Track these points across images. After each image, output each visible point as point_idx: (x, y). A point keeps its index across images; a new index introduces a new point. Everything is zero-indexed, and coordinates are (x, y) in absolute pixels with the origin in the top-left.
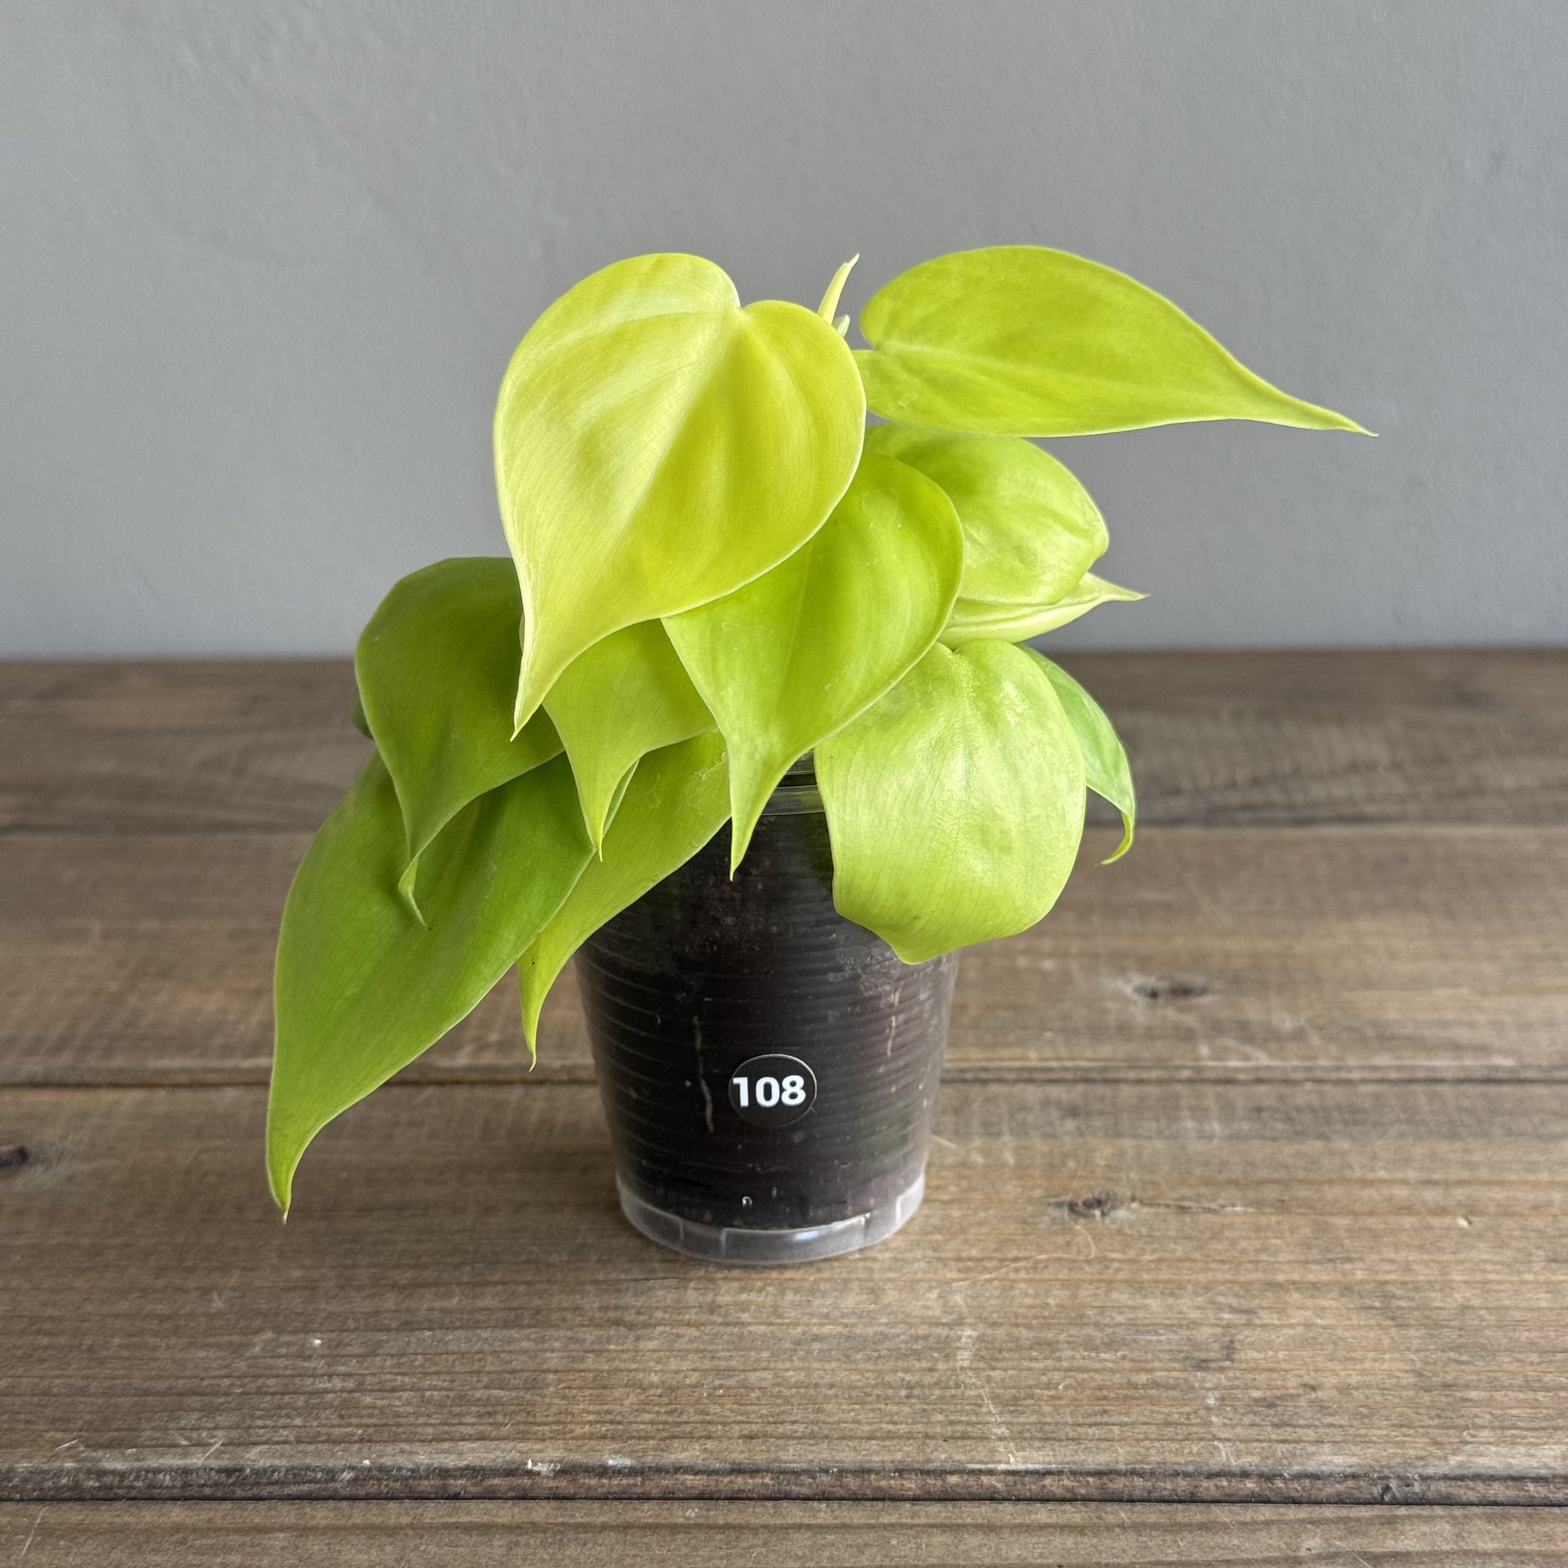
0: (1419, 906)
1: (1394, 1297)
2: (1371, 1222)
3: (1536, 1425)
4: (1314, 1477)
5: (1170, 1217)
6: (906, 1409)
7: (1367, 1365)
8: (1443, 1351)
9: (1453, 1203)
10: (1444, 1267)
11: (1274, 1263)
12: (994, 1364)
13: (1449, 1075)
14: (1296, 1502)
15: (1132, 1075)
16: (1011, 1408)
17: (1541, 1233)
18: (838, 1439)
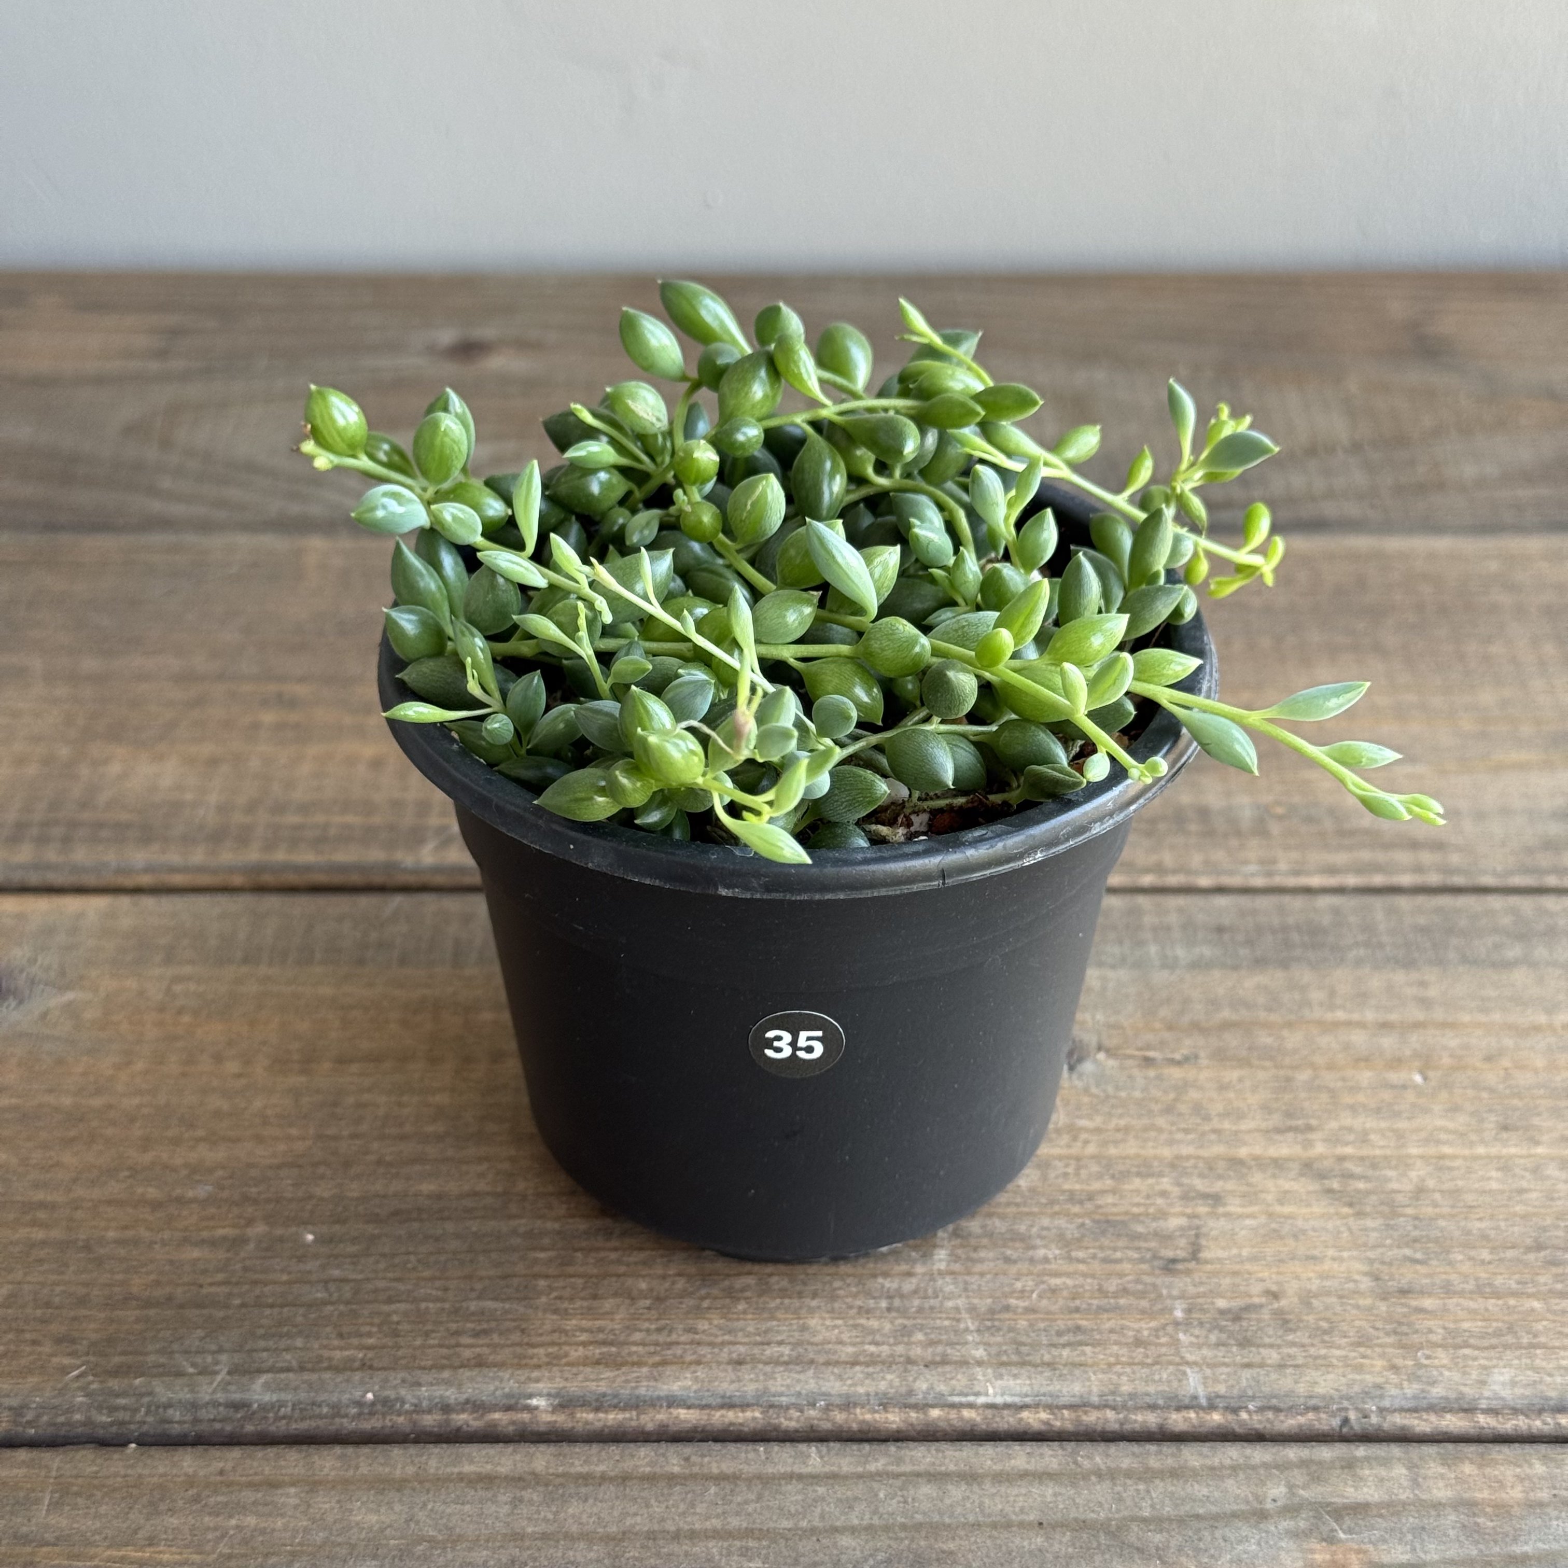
1: (1352, 1176)
2: (1329, 1079)
3: (1486, 1343)
4: (1277, 1410)
5: (1136, 1072)
6: (887, 1327)
7: (1327, 1265)
8: (1399, 1247)
9: (1408, 1052)
10: (1400, 1136)
11: (1236, 1133)
12: (970, 1264)
13: (1406, 880)
14: (1261, 1439)
16: (989, 1323)
17: (1491, 1090)
18: (824, 1364)
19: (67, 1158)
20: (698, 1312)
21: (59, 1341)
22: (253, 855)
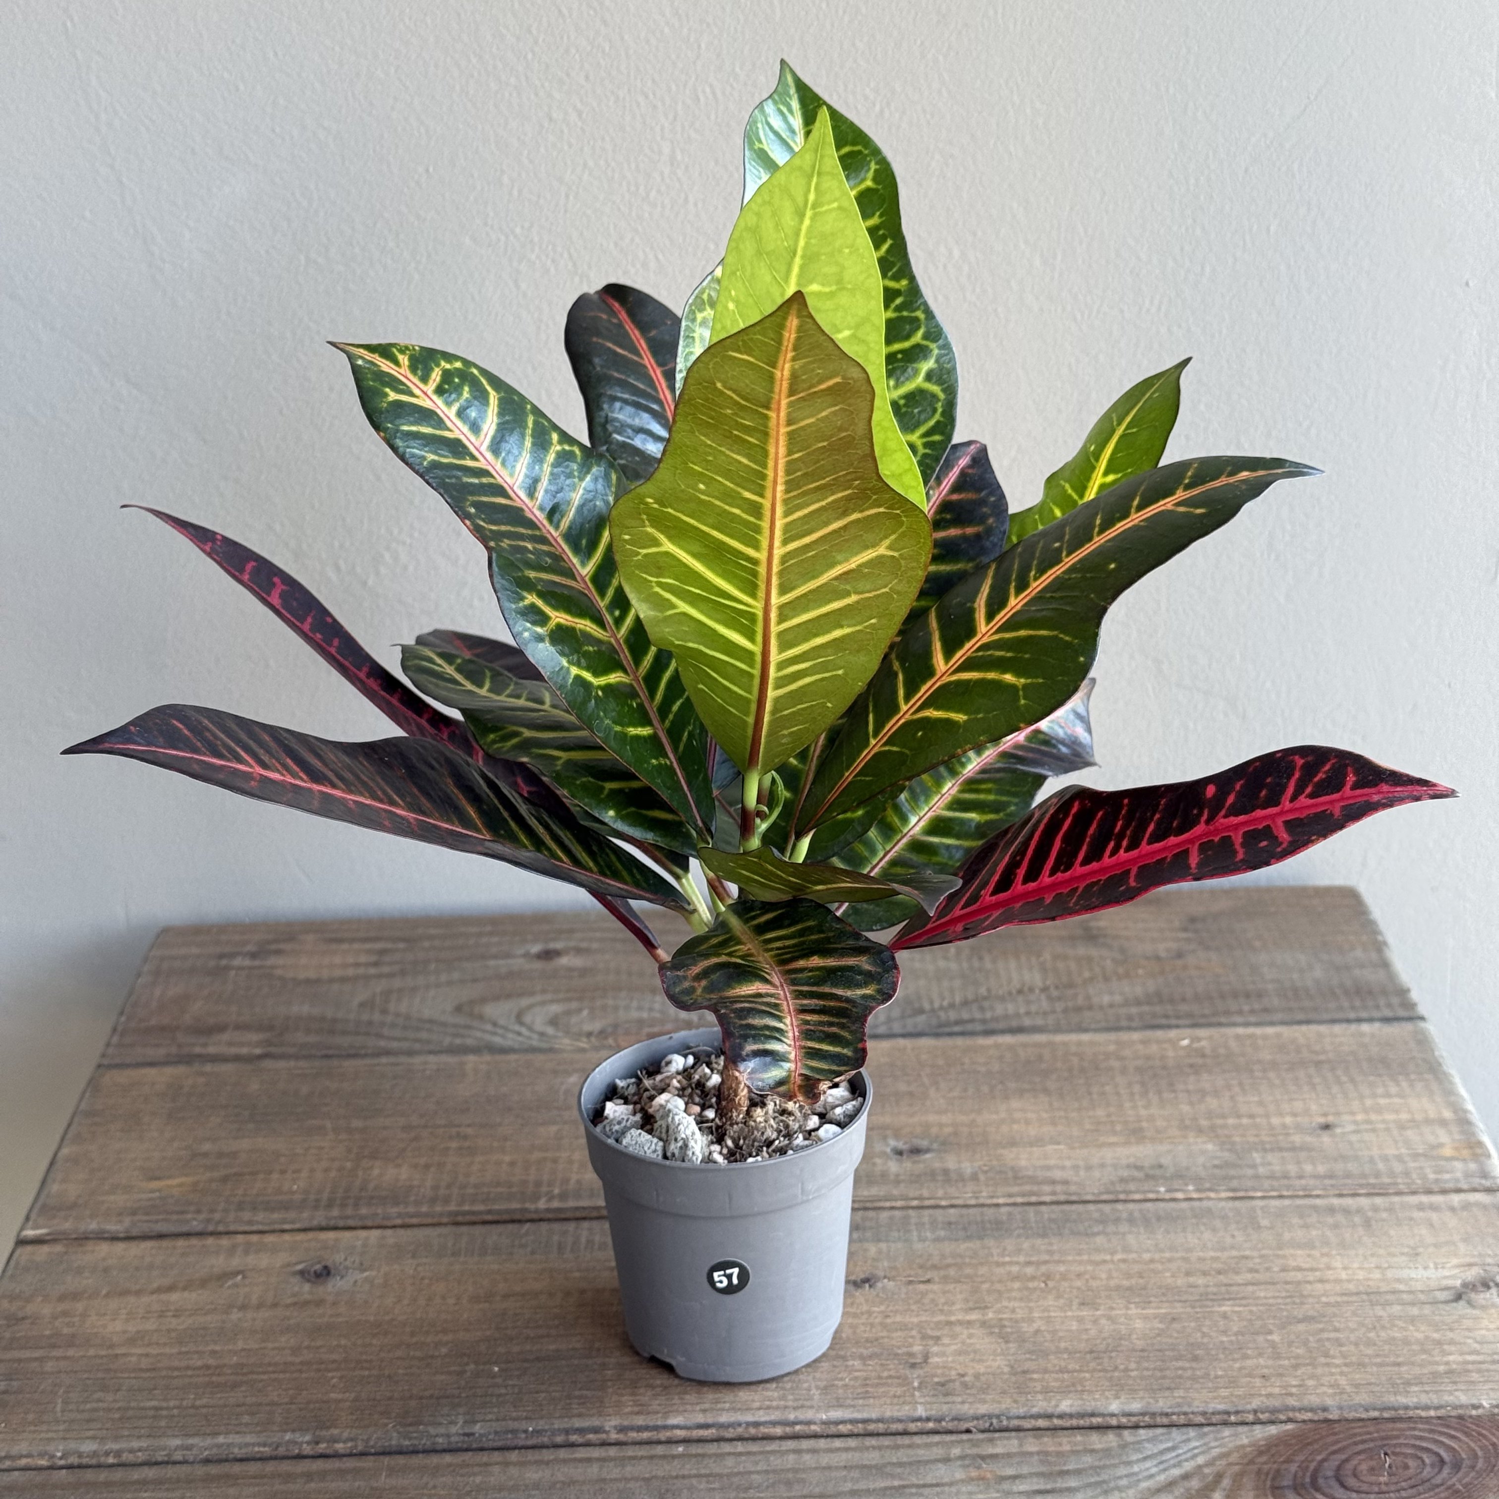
0: (1046, 1091)
1: (1005, 1326)
2: (999, 1286)
3: (1061, 1391)
4: (959, 1420)
5: (902, 1287)
6: (776, 1394)
7: (989, 1363)
8: (1024, 1354)
9: (1039, 1274)
10: (1031, 1310)
11: (950, 1311)
13: (1047, 1199)
14: (951, 1432)
15: (888, 1204)
17: (1079, 1289)
18: (745, 1409)
19: (374, 1342)
20: (686, 1393)
21: (382, 1414)
22: (452, 1207)
